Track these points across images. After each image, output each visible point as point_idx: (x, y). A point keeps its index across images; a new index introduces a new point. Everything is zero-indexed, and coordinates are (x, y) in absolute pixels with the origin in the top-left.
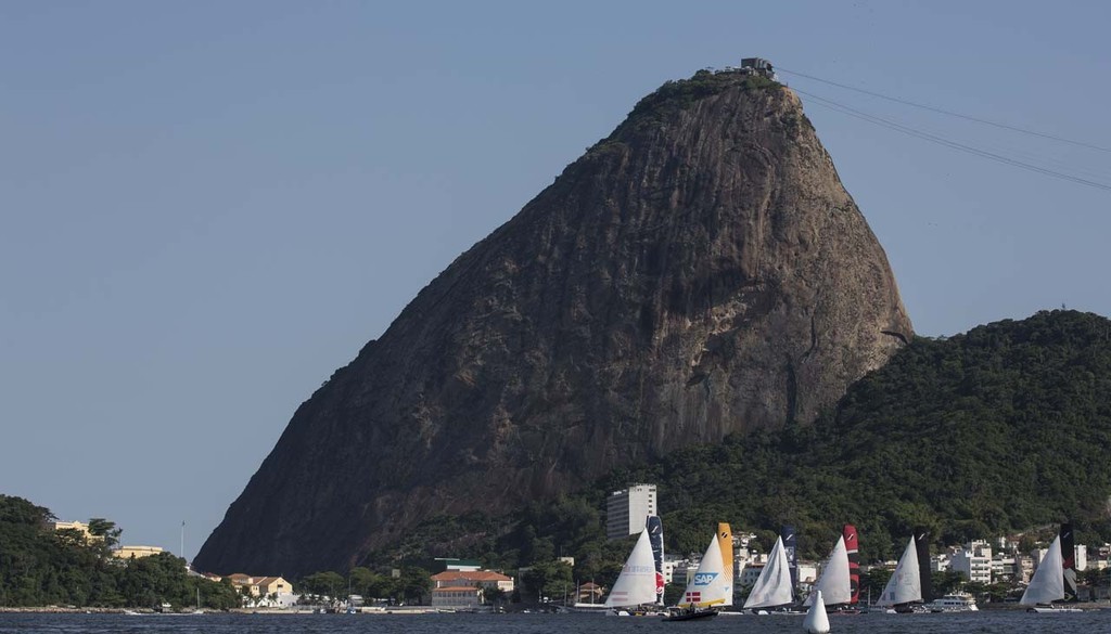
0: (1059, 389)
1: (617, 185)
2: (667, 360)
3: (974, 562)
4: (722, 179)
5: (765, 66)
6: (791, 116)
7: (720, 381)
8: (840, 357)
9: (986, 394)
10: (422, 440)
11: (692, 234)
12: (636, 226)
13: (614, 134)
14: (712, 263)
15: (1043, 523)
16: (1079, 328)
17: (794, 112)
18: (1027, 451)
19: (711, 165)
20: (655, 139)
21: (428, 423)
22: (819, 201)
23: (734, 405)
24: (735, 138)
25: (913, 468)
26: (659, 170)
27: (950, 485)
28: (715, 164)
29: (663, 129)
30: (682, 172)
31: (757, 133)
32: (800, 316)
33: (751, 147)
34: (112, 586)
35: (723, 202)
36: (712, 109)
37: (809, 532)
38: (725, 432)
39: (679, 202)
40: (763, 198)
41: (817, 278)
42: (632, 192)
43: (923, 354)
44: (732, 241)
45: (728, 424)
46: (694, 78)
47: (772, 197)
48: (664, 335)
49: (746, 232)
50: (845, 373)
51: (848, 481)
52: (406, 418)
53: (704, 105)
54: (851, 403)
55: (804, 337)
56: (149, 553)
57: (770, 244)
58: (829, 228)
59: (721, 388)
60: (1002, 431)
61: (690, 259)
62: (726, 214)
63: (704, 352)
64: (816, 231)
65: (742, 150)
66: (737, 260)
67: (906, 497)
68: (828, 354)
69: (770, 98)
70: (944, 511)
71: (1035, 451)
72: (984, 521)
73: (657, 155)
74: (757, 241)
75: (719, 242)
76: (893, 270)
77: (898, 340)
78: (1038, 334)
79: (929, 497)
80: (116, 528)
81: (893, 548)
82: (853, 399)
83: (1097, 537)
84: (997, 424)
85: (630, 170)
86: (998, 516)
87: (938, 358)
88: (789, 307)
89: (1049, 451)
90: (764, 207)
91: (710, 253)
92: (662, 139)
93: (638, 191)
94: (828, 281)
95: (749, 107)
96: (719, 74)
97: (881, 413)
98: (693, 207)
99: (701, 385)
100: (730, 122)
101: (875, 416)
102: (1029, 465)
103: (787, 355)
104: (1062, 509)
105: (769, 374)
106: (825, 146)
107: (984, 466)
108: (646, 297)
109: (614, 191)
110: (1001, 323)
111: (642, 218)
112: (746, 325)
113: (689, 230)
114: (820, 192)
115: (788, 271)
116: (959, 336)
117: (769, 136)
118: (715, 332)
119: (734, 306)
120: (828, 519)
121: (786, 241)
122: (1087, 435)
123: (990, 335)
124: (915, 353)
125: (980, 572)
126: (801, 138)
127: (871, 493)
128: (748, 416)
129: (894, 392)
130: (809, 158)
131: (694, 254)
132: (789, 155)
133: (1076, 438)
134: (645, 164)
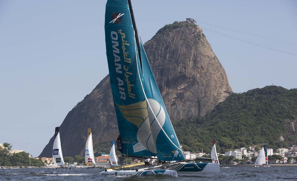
0: (268, 107)
1: (152, 52)
2: (166, 99)
3: (237, 153)
4: (180, 51)
5: (193, 20)
6: (199, 34)
7: (180, 105)
8: (212, 98)
9: (249, 108)
10: (101, 121)
11: (172, 65)
12: (157, 63)
13: (152, 39)
14: (178, 73)
15: (262, 143)
16: (276, 90)
17: (200, 33)
18: (258, 124)
19: (177, 47)
20: (162, 40)
21: (102, 116)
22: (207, 57)
23: (184, 111)
24: (184, 40)
25: (227, 128)
26: (163, 48)
27: (237, 133)
28: (178, 47)
29: (165, 37)
30: (170, 49)
31: (190, 38)
32: (201, 87)
33: (188, 42)
34: (9, 161)
35: (180, 57)
36: (178, 32)
37: (197, 145)
38: (181, 118)
39: (169, 57)
40: (191, 56)
41: (206, 77)
42: (156, 54)
43: (235, 97)
44: (183, 67)
45: (182, 117)
46: (173, 24)
47: (194, 55)
48: (165, 93)
49: (187, 65)
50: (214, 103)
51: (209, 132)
52: (96, 115)
53: (176, 30)
54: (215, 111)
55: (202, 93)
56: (19, 152)
57: (193, 68)
58: (209, 64)
59: (180, 107)
60: (252, 118)
61: (172, 72)
62: (181, 60)
63: (175, 97)
64: (206, 65)
65: (186, 43)
66: (184, 72)
67: (225, 136)
68: (209, 98)
69: (194, 29)
70: (235, 140)
71: (261, 124)
72: (245, 143)
73: (163, 44)
74: (190, 67)
75: (179, 68)
76: (227, 75)
77: (228, 94)
78: (265, 92)
79: (231, 136)
80: (11, 145)
81: (221, 150)
82: (216, 110)
83: (277, 146)
84: (251, 116)
85: (156, 48)
86: (250, 141)
87: (239, 98)
88: (198, 85)
89: (265, 124)
90: (192, 58)
91: (177, 71)
92: (164, 40)
93: (158, 54)
94: (209, 78)
95: (188, 31)
96: (180, 22)
97: (222, 113)
98: (173, 58)
99: (175, 106)
100: (183, 35)
101: (221, 114)
102: (259, 127)
103: (198, 98)
104: (267, 139)
105: (193, 103)
106: (208, 41)
107: (247, 128)
108: (160, 82)
109: (151, 54)
110: (256, 89)
111: (159, 61)
112: (187, 90)
113: (171, 64)
114: (207, 54)
115: (198, 75)
116: (245, 93)
117: (193, 39)
118: (179, 92)
119: (184, 85)
120: (203, 142)
121: (198, 67)
122: (276, 119)
123: (252, 92)
124: (233, 97)
125: (239, 156)
126: (202, 40)
127: (215, 135)
128: (187, 114)
129: (226, 108)
130: (204, 45)
131: (173, 71)
132: (198, 44)
133: (273, 120)
134: (160, 47)
